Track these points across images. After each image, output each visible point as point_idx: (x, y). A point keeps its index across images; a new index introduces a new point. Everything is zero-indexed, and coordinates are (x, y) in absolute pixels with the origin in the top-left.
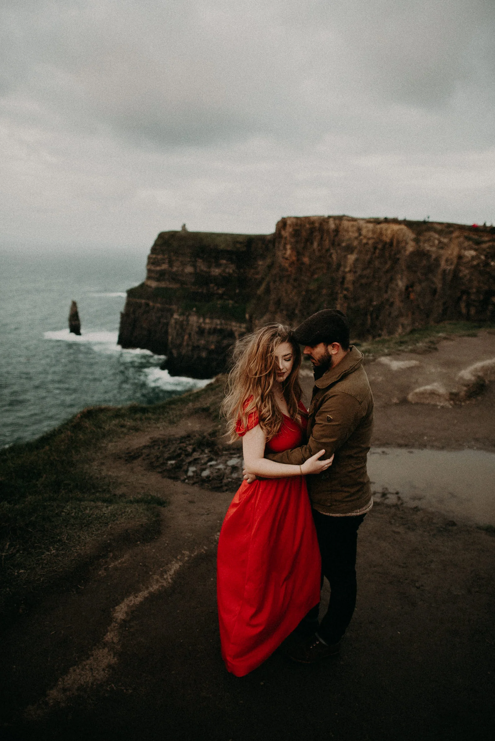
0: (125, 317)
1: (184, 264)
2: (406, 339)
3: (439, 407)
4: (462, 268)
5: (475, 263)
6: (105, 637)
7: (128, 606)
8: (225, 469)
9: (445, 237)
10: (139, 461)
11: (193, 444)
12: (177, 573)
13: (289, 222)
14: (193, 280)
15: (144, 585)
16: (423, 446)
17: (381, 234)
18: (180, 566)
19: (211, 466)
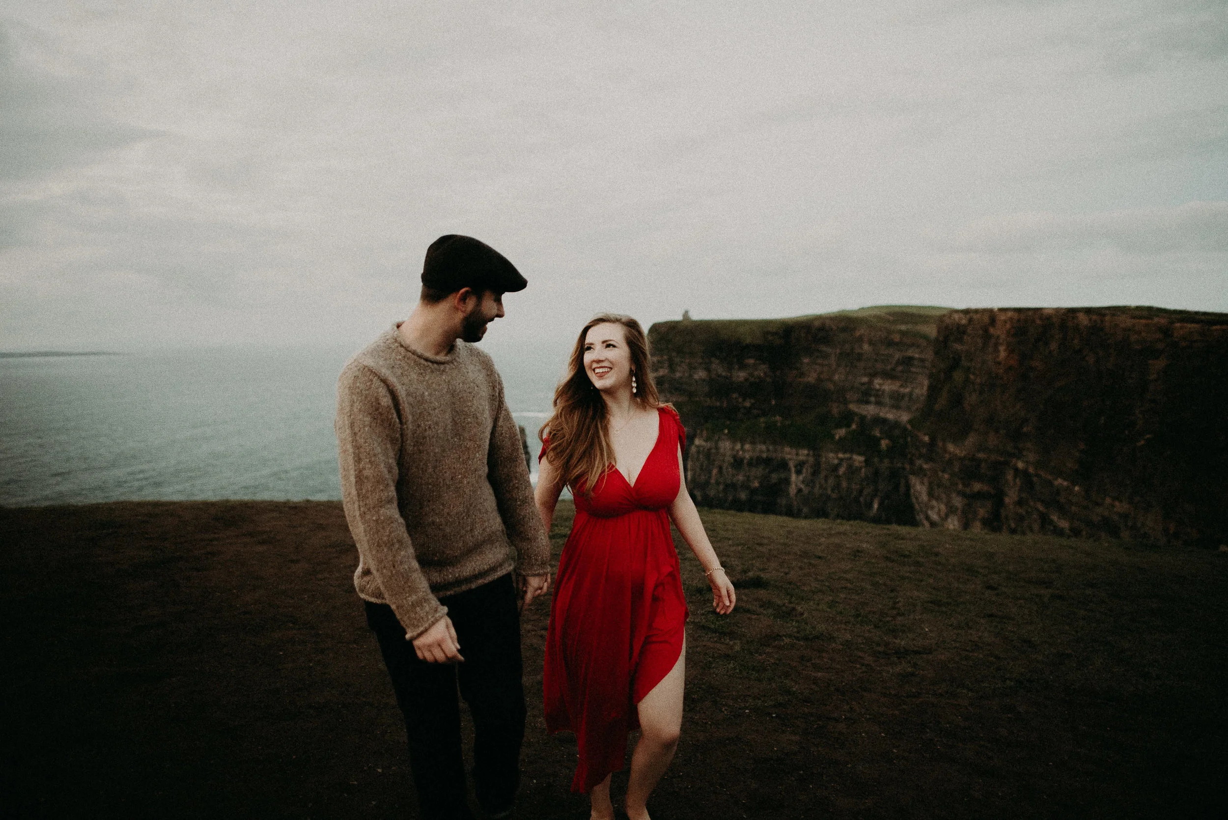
1: (692, 368)
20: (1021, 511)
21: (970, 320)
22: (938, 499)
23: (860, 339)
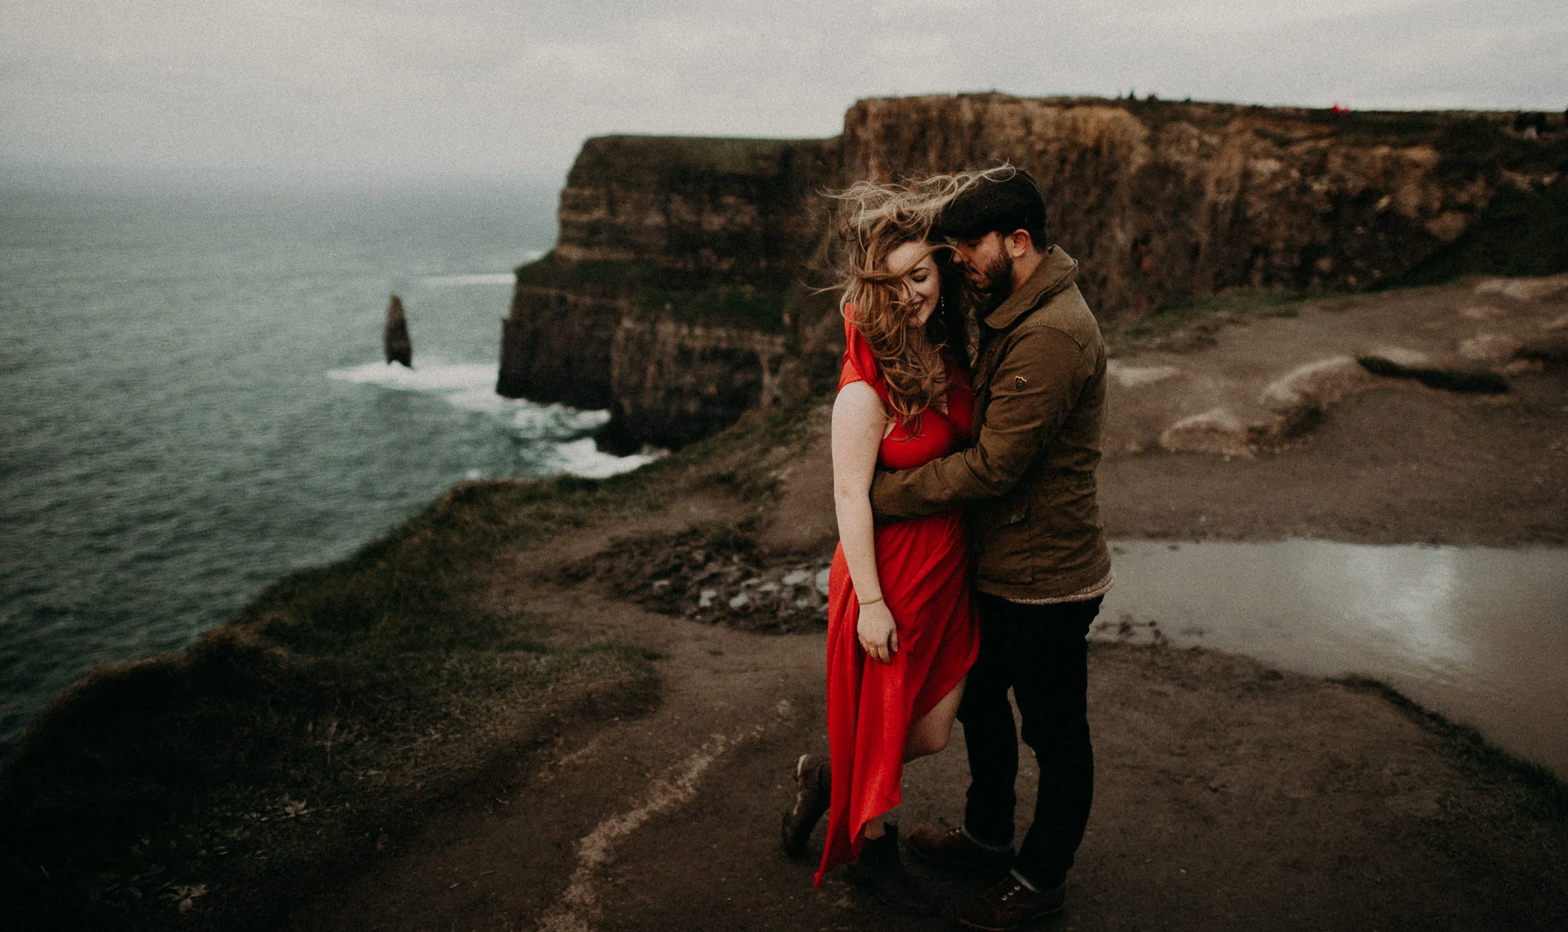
0: (512, 329)
1: (641, 208)
2: (1148, 324)
3: (1227, 459)
4: (1252, 199)
5: (1279, 186)
6: (565, 893)
7: (607, 837)
8: (780, 592)
9: (1212, 134)
10: (590, 583)
11: (704, 547)
12: (706, 775)
13: (872, 109)
14: (664, 242)
15: (636, 797)
16: (1198, 535)
17: (1074, 130)
18: (709, 763)
19: (749, 586)
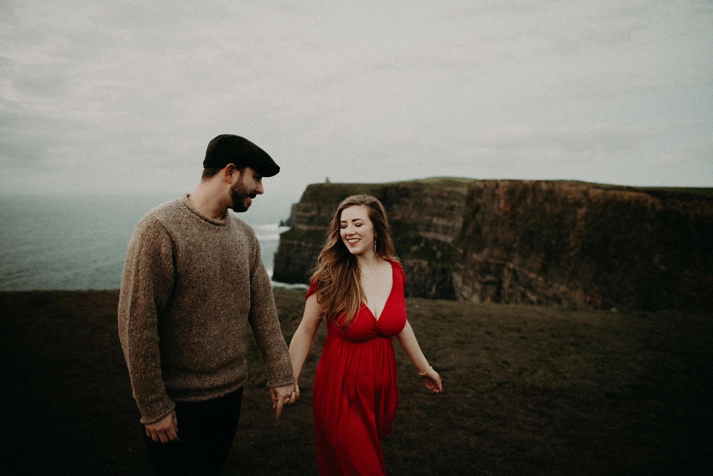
0: (278, 256)
20: (512, 291)
21: (485, 186)
22: (468, 285)
23: (426, 195)
